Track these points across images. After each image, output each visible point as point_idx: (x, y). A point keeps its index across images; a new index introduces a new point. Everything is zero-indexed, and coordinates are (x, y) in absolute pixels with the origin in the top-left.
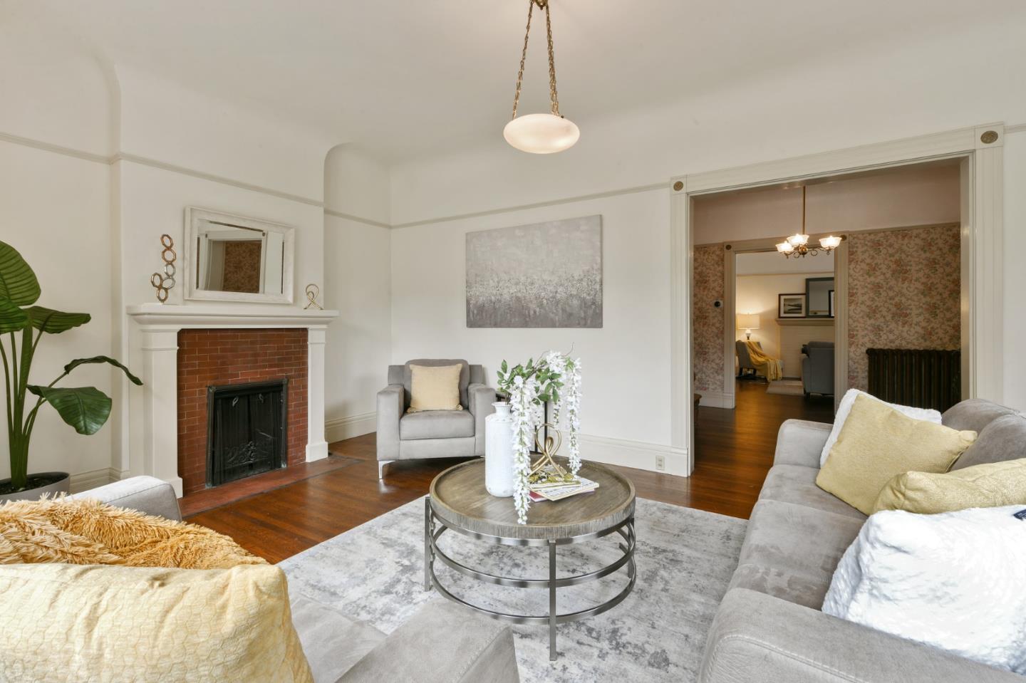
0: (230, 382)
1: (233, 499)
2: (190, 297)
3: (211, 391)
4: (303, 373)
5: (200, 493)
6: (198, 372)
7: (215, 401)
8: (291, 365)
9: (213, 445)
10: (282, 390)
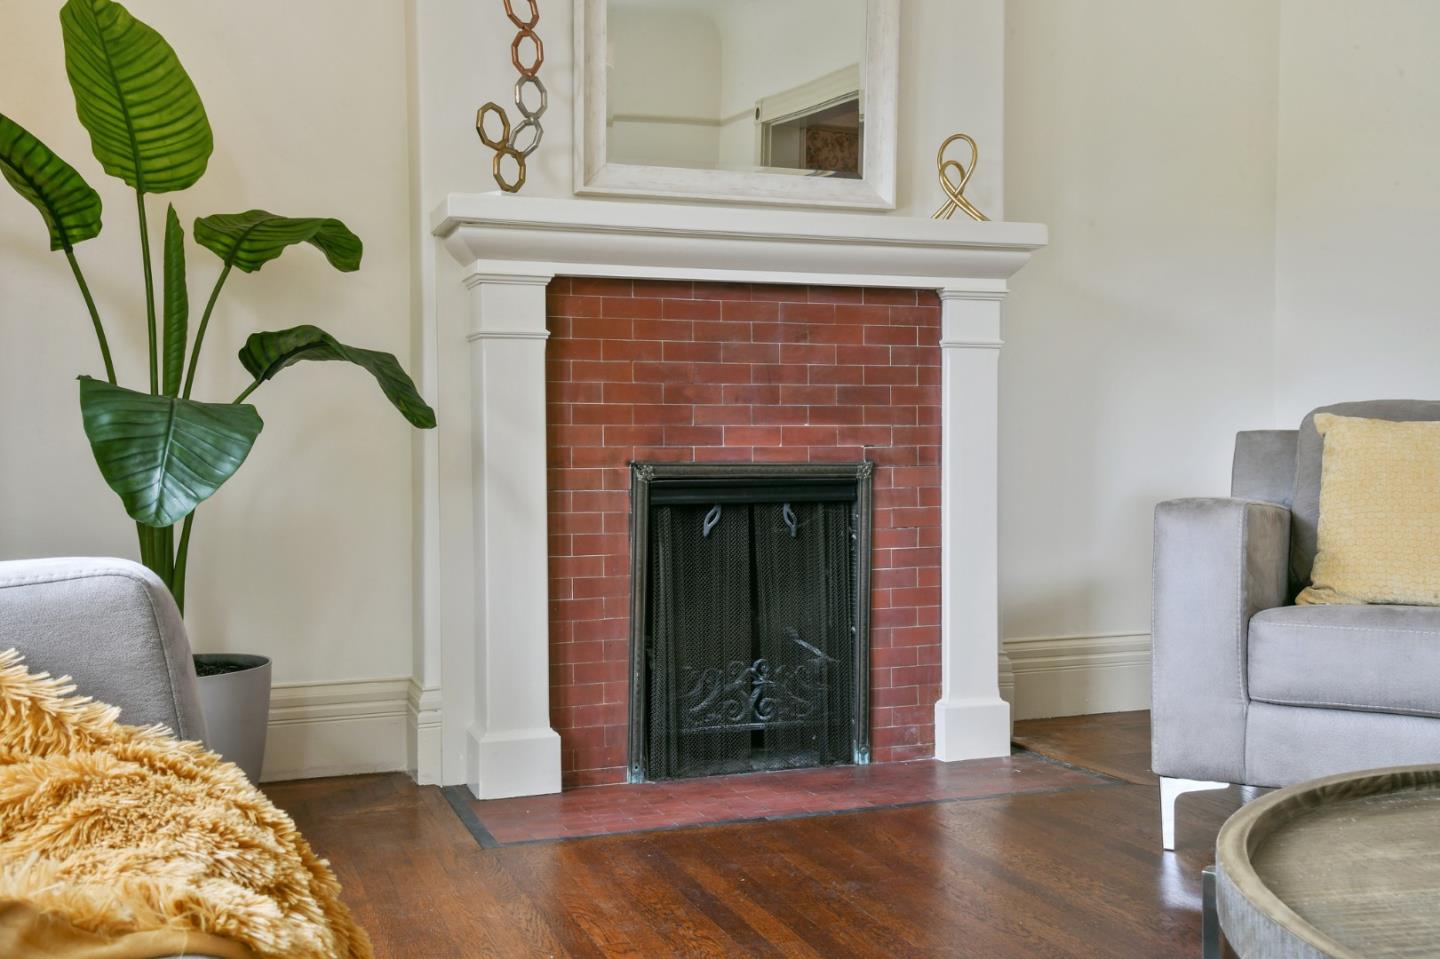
0: (696, 456)
1: (675, 822)
2: (586, 184)
3: (640, 477)
4: (925, 453)
5: (604, 791)
6: (606, 415)
7: (653, 510)
8: (885, 417)
9: (649, 644)
10: (851, 502)
